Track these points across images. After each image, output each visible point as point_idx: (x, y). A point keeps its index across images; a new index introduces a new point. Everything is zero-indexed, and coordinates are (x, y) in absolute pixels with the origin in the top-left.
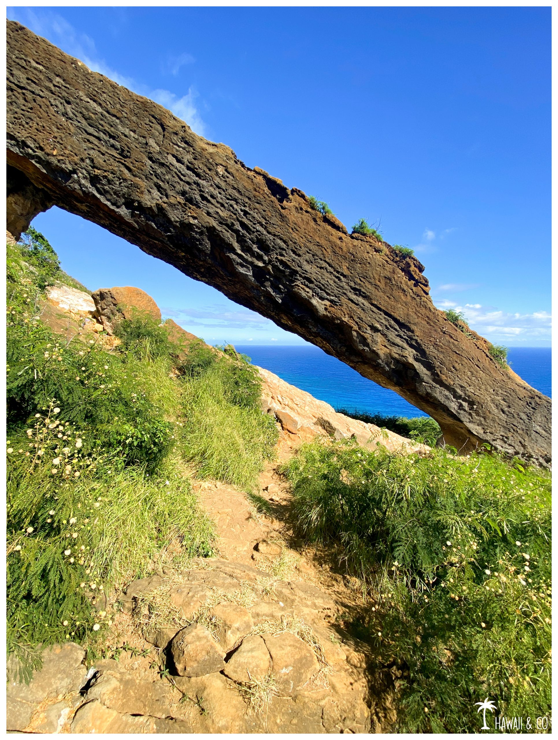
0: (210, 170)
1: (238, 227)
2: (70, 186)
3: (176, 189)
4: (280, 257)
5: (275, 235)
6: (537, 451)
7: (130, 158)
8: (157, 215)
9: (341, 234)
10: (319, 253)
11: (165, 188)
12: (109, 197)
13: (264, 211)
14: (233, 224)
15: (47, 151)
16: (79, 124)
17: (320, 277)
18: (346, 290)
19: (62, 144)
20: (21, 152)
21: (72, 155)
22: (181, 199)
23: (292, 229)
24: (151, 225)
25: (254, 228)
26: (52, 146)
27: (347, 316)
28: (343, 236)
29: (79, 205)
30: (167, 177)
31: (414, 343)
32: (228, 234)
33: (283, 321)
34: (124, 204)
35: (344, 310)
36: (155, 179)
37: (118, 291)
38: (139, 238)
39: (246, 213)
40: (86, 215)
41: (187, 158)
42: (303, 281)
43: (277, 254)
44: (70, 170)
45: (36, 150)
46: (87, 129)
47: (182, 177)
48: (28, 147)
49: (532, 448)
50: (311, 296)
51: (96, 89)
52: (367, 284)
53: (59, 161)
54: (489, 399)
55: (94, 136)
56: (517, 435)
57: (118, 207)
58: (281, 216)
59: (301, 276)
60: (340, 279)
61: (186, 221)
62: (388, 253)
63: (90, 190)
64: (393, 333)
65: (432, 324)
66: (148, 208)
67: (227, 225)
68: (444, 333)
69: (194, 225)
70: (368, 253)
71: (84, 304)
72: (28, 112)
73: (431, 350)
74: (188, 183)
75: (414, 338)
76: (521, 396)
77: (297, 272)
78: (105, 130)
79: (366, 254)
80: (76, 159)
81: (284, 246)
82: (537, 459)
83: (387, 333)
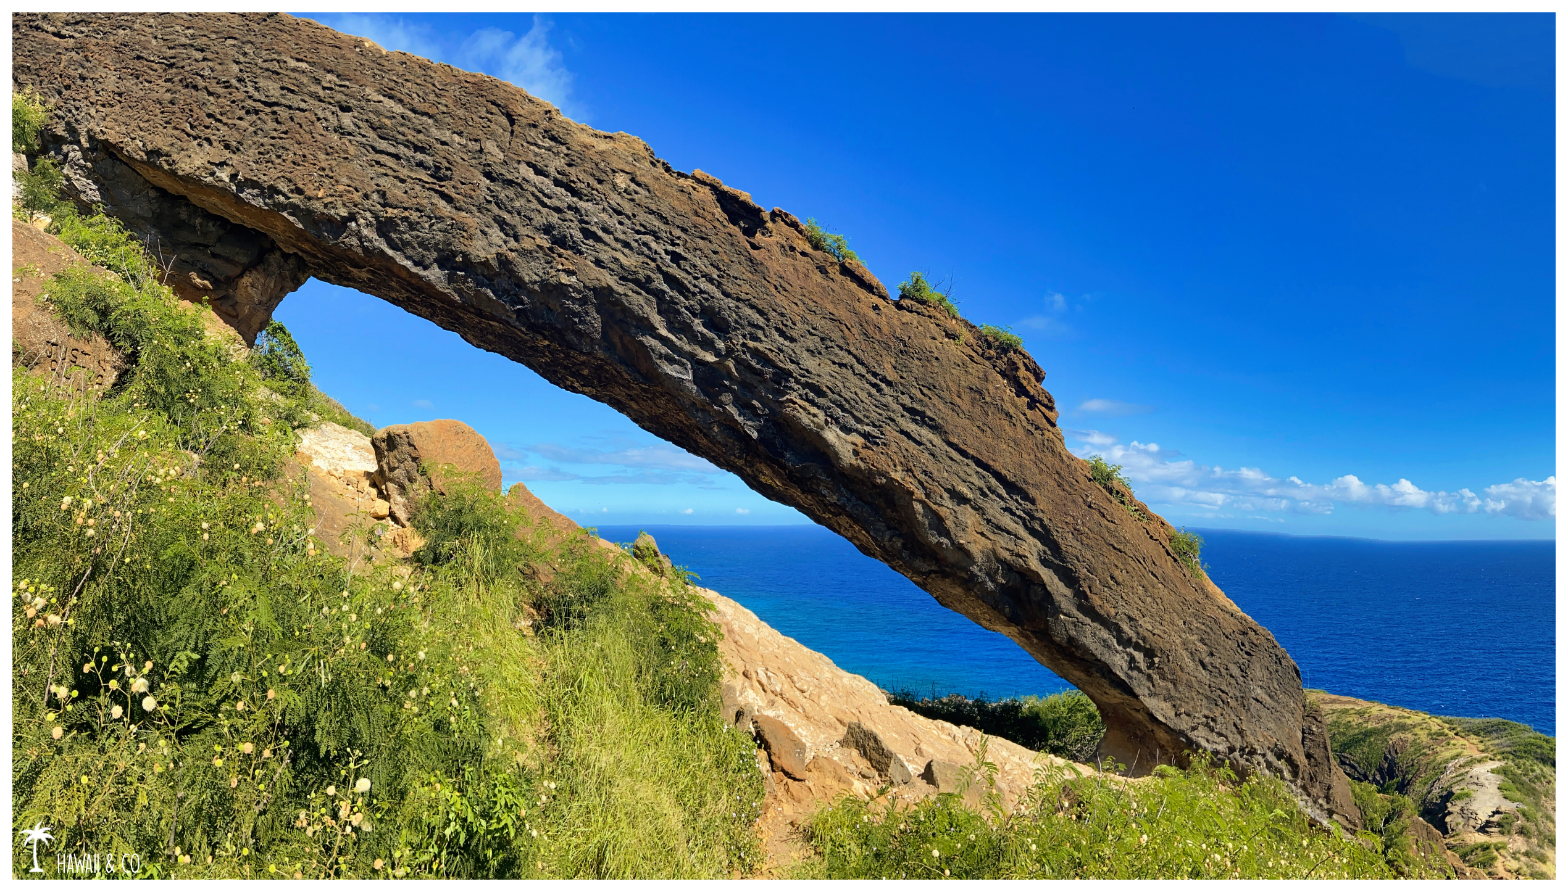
0: (600, 182)
1: (659, 283)
2: (343, 243)
3: (534, 222)
4: (751, 344)
5: (738, 299)
6: (1261, 740)
7: (451, 179)
8: (498, 275)
9: (876, 300)
10: (836, 335)
11: (513, 223)
12: (409, 252)
13: (715, 253)
14: (649, 279)
15: (308, 193)
16: (364, 140)
17: (840, 385)
18: (893, 411)
19: (332, 178)
20: (266, 204)
21: (349, 192)
22: (544, 241)
23: (776, 288)
24: (485, 294)
25: (695, 286)
26: (317, 184)
27: (899, 468)
28: (881, 303)
29: (355, 271)
30: (517, 204)
31: (1037, 527)
32: (640, 298)
33: (763, 479)
34: (435, 260)
35: (894, 456)
36: (496, 210)
37: (421, 430)
38: (462, 318)
39: (676, 258)
40: (365, 287)
41: (554, 164)
42: (802, 392)
43: (744, 336)
44: (342, 217)
45: (290, 195)
46: (376, 145)
47: (546, 200)
48: (279, 192)
49: (1254, 734)
50: (822, 423)
51: (394, 78)
52: (936, 400)
53: (326, 206)
54: (1178, 641)
55: (389, 154)
56: (1229, 710)
57: (426, 268)
58: (751, 261)
59: (797, 382)
60: (879, 390)
61: (553, 281)
62: (972, 340)
63: (377, 244)
64: (995, 505)
65: (1067, 487)
66: (481, 263)
67: (637, 282)
68: (1090, 507)
69: (570, 286)
70: (934, 338)
71: (355, 457)
72: (281, 138)
73: (1069, 543)
74: (558, 210)
75: (1037, 515)
76: (1228, 631)
77: (790, 374)
78: (407, 141)
79: (930, 340)
80: (357, 197)
81: (761, 321)
82: (1264, 755)
83: (985, 505)
